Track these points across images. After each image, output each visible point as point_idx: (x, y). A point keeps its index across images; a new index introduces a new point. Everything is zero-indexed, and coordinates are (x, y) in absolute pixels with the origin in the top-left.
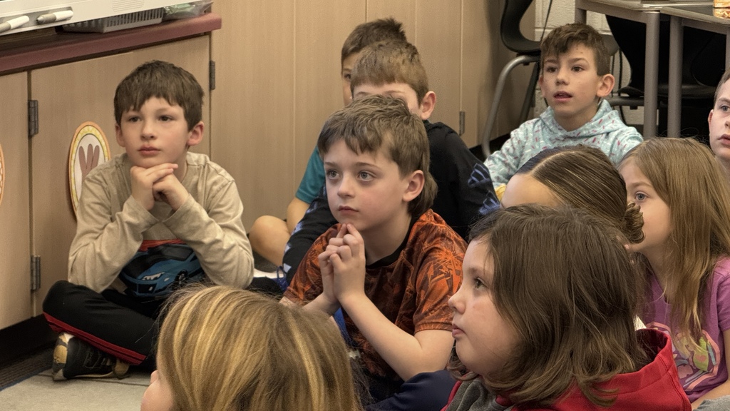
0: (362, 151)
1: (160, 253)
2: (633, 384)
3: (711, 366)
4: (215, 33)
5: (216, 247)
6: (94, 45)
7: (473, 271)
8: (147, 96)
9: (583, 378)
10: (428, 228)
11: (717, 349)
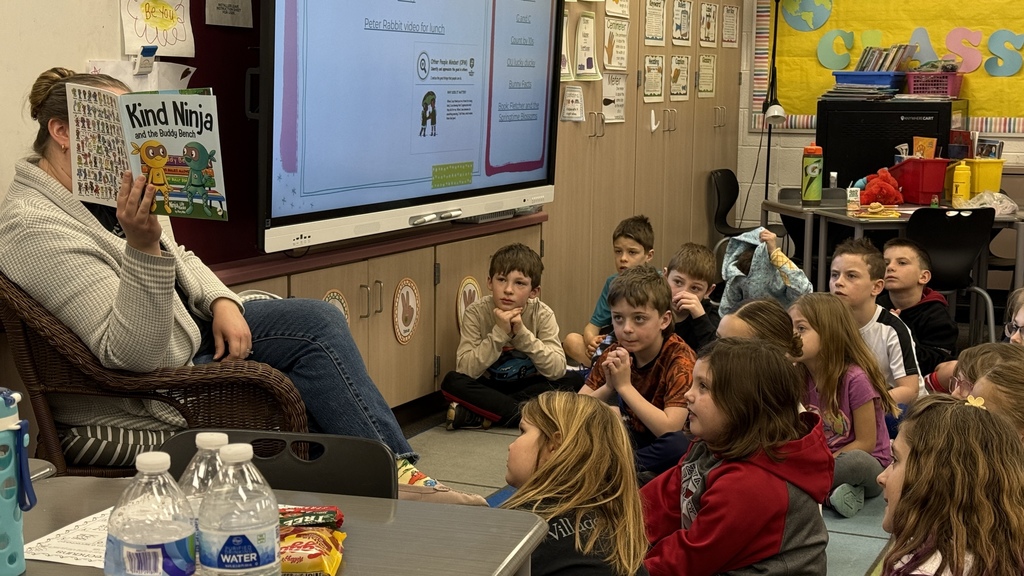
0: (637, 305)
1: (510, 354)
2: (797, 447)
3: (845, 431)
4: (544, 224)
5: (540, 355)
6: (474, 230)
7: (700, 378)
8: (512, 269)
9: (766, 444)
10: (674, 345)
11: (848, 421)
